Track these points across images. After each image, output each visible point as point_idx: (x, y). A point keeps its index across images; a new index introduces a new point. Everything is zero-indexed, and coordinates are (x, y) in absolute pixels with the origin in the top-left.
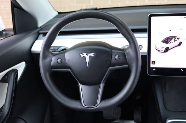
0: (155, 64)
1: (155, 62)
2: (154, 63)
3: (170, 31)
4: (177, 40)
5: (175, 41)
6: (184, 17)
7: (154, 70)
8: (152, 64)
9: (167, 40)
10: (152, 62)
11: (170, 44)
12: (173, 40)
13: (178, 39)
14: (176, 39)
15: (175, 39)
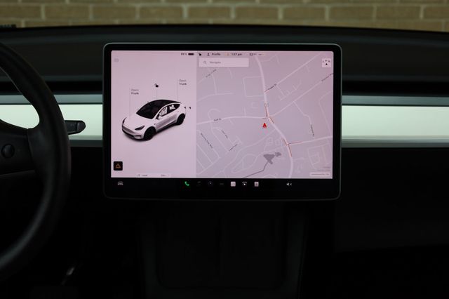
0: (121, 169)
1: (121, 163)
2: (119, 166)
3: (157, 86)
4: (173, 110)
5: (169, 111)
6: (189, 54)
7: (120, 184)
8: (115, 169)
9: (149, 110)
10: (115, 163)
11: (157, 118)
12: (164, 110)
13: (177, 106)
14: (171, 108)
15: (168, 107)
